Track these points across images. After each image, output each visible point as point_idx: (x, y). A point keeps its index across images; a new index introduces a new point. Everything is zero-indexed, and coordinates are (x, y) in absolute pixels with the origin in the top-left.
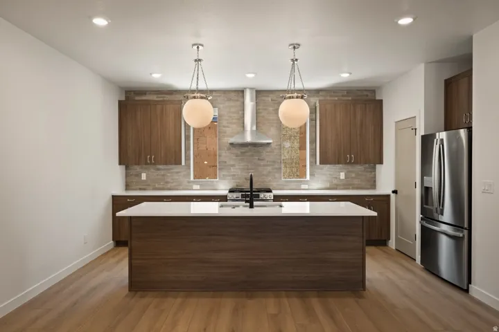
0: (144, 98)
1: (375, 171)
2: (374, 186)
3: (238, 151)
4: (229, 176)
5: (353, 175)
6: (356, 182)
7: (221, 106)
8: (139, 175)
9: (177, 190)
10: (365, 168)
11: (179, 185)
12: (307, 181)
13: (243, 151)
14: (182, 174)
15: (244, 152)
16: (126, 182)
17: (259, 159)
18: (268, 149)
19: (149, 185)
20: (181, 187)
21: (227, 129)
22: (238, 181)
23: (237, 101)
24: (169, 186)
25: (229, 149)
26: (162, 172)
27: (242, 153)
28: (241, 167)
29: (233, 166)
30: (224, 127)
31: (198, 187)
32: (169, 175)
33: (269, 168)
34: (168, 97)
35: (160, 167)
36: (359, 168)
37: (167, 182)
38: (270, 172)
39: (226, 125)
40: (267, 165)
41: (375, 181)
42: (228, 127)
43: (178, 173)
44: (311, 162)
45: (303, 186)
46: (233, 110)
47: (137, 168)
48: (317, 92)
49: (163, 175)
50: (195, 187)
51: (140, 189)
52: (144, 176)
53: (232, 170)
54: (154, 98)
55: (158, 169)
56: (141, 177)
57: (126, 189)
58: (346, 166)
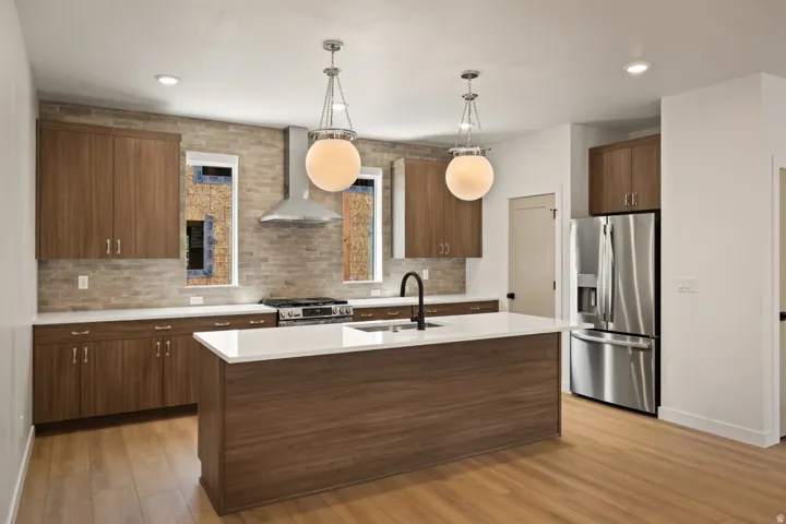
0: (84, 120)
1: (465, 267)
2: (462, 290)
3: (274, 234)
4: (259, 278)
5: (439, 273)
6: (442, 284)
7: (244, 152)
8: (72, 280)
9: (159, 307)
10: (454, 263)
11: (162, 298)
12: (380, 284)
13: (282, 234)
14: (168, 276)
15: (284, 237)
16: (40, 294)
17: (307, 249)
18: (323, 232)
19: (94, 300)
20: (166, 302)
21: (256, 195)
22: (273, 286)
23: (273, 146)
24: (141, 299)
25: (258, 230)
26: (126, 273)
27: (279, 237)
28: (278, 262)
29: (266, 260)
30: (249, 190)
31: (200, 300)
32: (141, 278)
33: (324, 265)
34: (140, 125)
35: (122, 262)
36: (445, 263)
37: (136, 293)
38: (324, 271)
39: (253, 187)
40: (320, 259)
41: (464, 282)
42: (257, 191)
43: (158, 274)
44: (384, 254)
45: (374, 293)
46: (266, 161)
47: (68, 265)
48: (393, 145)
49: (128, 279)
50: (194, 300)
51: (75, 309)
52: (83, 282)
53: (263, 268)
54: (110, 122)
55: (117, 268)
56: (76, 283)
57: (40, 311)
58: (429, 260)
